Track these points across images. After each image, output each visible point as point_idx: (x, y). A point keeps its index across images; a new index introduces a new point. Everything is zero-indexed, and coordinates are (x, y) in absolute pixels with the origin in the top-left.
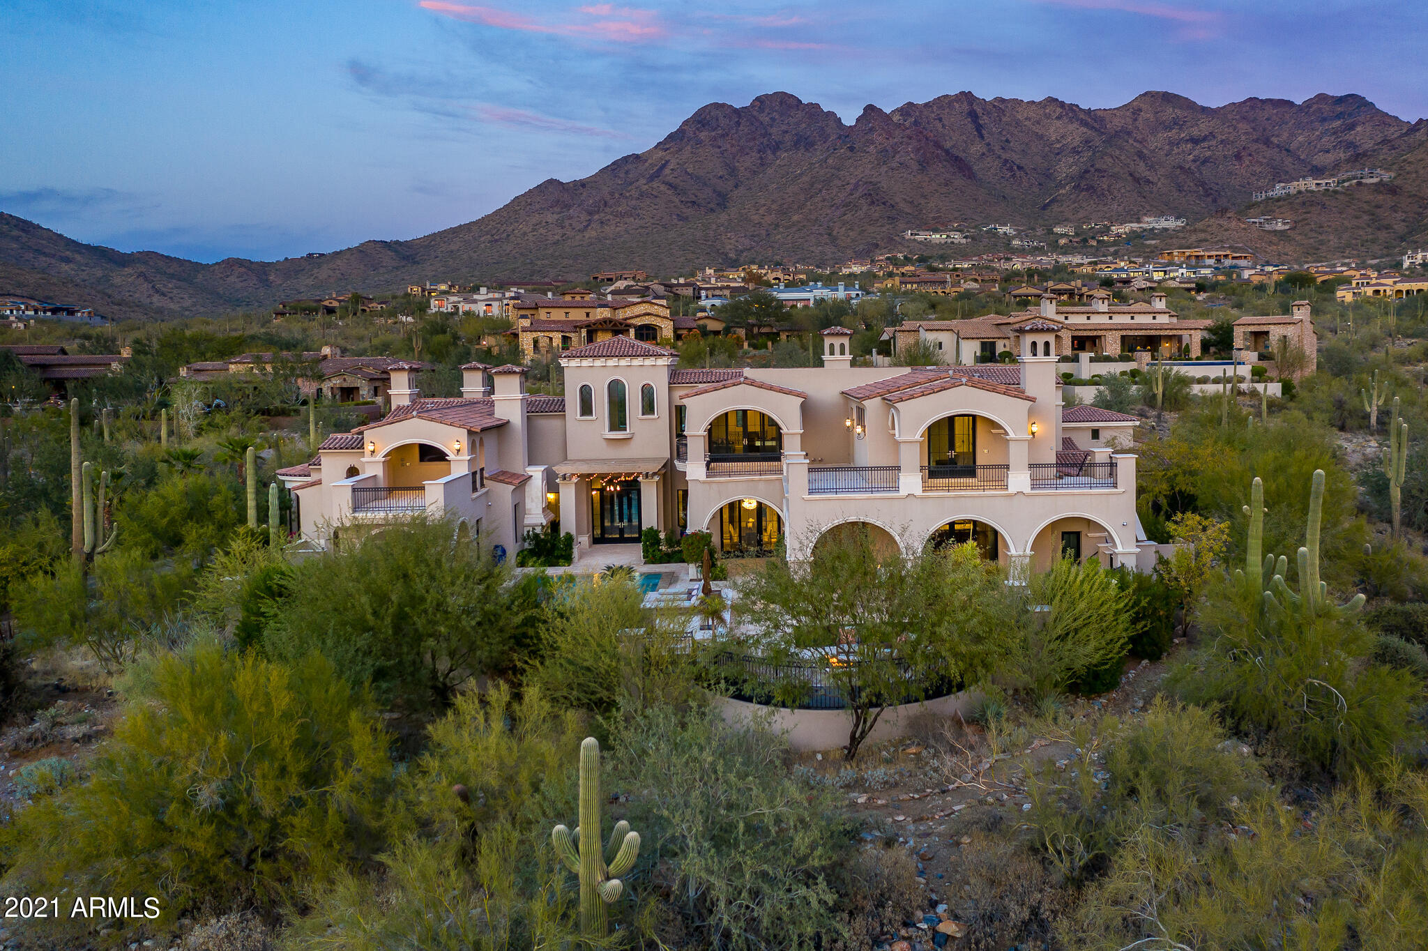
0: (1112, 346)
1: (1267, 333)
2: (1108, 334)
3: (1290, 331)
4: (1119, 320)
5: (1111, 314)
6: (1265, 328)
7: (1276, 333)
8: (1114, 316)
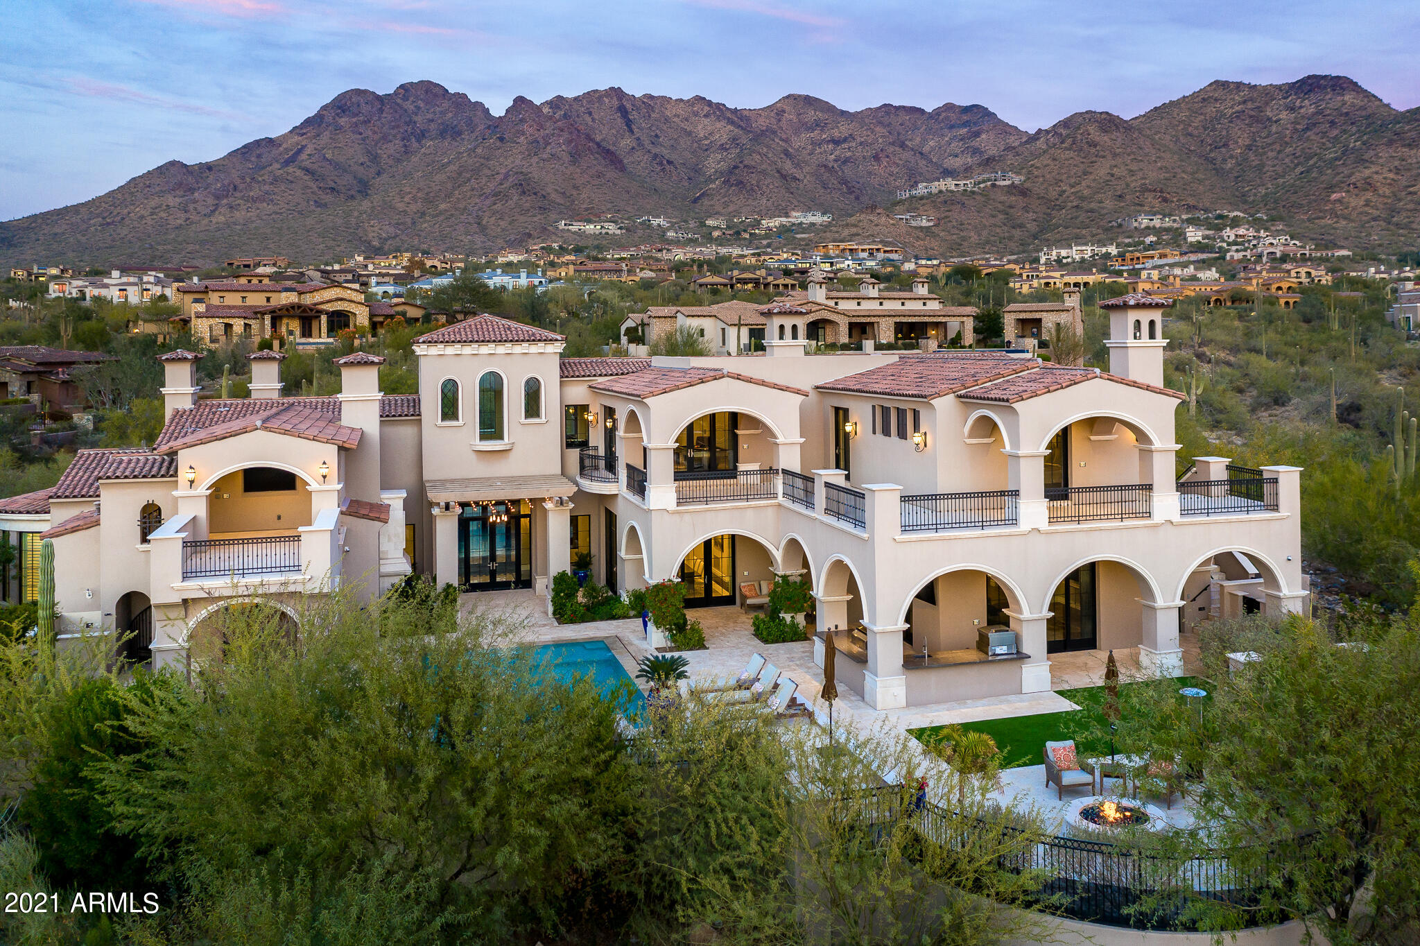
0: (886, 333)
1: (1040, 320)
2: (882, 321)
3: (1063, 318)
4: (890, 306)
5: (881, 299)
6: (1037, 316)
7: (1049, 321)
8: (885, 302)
